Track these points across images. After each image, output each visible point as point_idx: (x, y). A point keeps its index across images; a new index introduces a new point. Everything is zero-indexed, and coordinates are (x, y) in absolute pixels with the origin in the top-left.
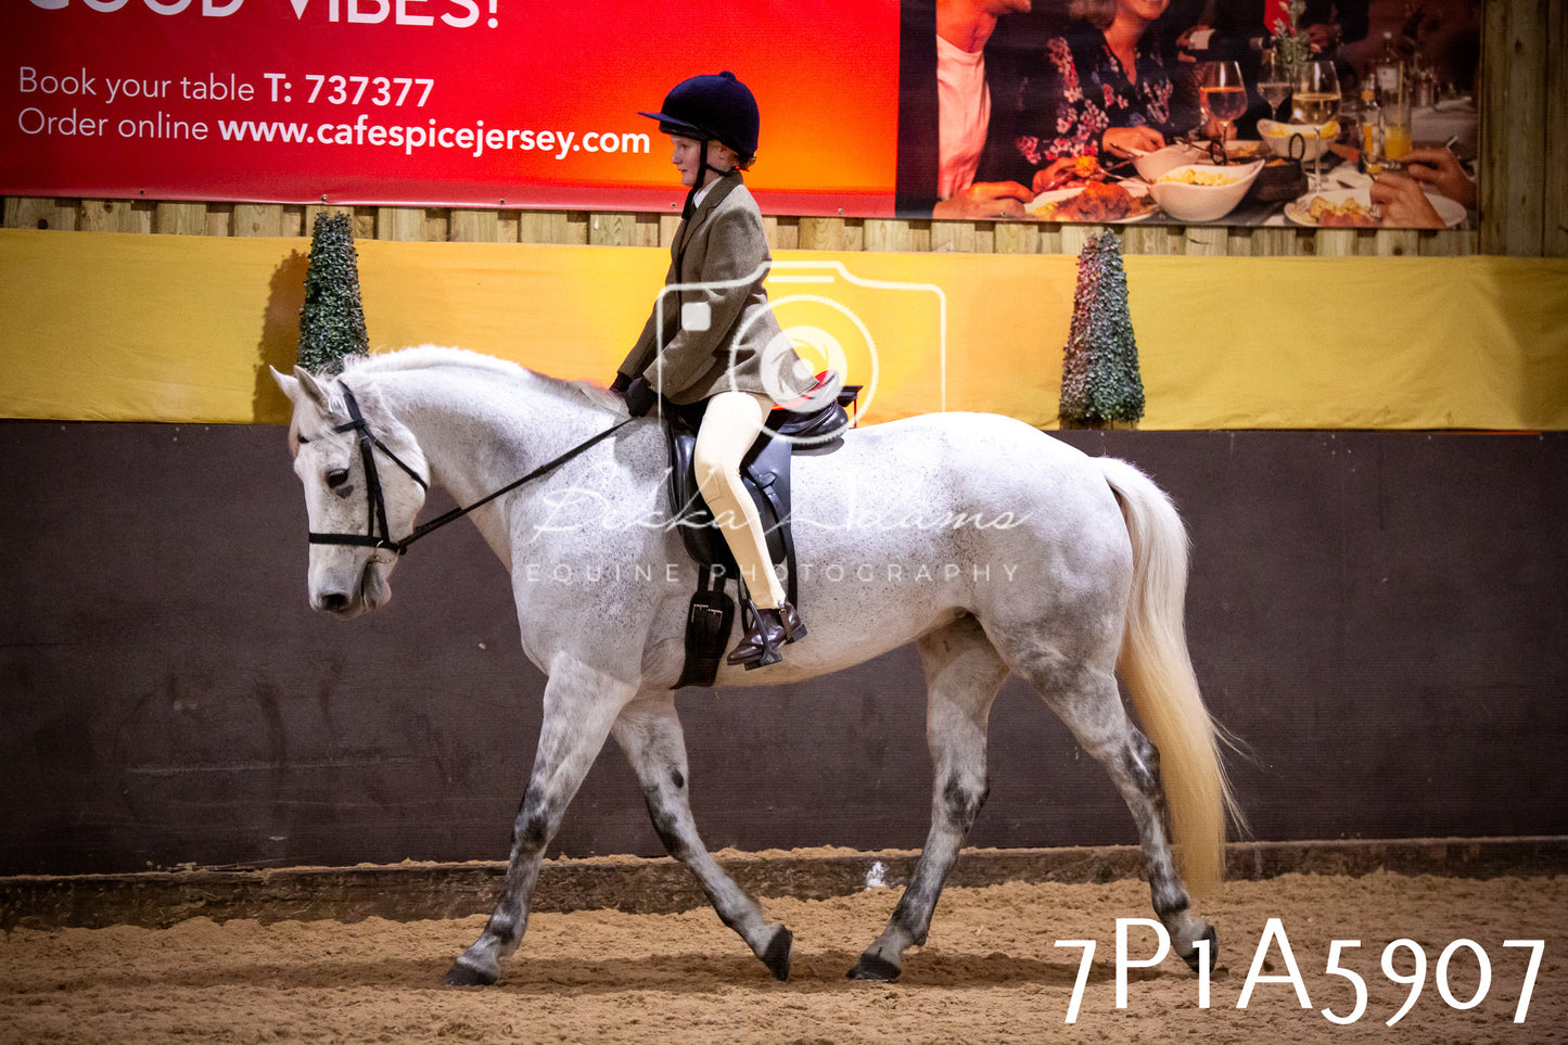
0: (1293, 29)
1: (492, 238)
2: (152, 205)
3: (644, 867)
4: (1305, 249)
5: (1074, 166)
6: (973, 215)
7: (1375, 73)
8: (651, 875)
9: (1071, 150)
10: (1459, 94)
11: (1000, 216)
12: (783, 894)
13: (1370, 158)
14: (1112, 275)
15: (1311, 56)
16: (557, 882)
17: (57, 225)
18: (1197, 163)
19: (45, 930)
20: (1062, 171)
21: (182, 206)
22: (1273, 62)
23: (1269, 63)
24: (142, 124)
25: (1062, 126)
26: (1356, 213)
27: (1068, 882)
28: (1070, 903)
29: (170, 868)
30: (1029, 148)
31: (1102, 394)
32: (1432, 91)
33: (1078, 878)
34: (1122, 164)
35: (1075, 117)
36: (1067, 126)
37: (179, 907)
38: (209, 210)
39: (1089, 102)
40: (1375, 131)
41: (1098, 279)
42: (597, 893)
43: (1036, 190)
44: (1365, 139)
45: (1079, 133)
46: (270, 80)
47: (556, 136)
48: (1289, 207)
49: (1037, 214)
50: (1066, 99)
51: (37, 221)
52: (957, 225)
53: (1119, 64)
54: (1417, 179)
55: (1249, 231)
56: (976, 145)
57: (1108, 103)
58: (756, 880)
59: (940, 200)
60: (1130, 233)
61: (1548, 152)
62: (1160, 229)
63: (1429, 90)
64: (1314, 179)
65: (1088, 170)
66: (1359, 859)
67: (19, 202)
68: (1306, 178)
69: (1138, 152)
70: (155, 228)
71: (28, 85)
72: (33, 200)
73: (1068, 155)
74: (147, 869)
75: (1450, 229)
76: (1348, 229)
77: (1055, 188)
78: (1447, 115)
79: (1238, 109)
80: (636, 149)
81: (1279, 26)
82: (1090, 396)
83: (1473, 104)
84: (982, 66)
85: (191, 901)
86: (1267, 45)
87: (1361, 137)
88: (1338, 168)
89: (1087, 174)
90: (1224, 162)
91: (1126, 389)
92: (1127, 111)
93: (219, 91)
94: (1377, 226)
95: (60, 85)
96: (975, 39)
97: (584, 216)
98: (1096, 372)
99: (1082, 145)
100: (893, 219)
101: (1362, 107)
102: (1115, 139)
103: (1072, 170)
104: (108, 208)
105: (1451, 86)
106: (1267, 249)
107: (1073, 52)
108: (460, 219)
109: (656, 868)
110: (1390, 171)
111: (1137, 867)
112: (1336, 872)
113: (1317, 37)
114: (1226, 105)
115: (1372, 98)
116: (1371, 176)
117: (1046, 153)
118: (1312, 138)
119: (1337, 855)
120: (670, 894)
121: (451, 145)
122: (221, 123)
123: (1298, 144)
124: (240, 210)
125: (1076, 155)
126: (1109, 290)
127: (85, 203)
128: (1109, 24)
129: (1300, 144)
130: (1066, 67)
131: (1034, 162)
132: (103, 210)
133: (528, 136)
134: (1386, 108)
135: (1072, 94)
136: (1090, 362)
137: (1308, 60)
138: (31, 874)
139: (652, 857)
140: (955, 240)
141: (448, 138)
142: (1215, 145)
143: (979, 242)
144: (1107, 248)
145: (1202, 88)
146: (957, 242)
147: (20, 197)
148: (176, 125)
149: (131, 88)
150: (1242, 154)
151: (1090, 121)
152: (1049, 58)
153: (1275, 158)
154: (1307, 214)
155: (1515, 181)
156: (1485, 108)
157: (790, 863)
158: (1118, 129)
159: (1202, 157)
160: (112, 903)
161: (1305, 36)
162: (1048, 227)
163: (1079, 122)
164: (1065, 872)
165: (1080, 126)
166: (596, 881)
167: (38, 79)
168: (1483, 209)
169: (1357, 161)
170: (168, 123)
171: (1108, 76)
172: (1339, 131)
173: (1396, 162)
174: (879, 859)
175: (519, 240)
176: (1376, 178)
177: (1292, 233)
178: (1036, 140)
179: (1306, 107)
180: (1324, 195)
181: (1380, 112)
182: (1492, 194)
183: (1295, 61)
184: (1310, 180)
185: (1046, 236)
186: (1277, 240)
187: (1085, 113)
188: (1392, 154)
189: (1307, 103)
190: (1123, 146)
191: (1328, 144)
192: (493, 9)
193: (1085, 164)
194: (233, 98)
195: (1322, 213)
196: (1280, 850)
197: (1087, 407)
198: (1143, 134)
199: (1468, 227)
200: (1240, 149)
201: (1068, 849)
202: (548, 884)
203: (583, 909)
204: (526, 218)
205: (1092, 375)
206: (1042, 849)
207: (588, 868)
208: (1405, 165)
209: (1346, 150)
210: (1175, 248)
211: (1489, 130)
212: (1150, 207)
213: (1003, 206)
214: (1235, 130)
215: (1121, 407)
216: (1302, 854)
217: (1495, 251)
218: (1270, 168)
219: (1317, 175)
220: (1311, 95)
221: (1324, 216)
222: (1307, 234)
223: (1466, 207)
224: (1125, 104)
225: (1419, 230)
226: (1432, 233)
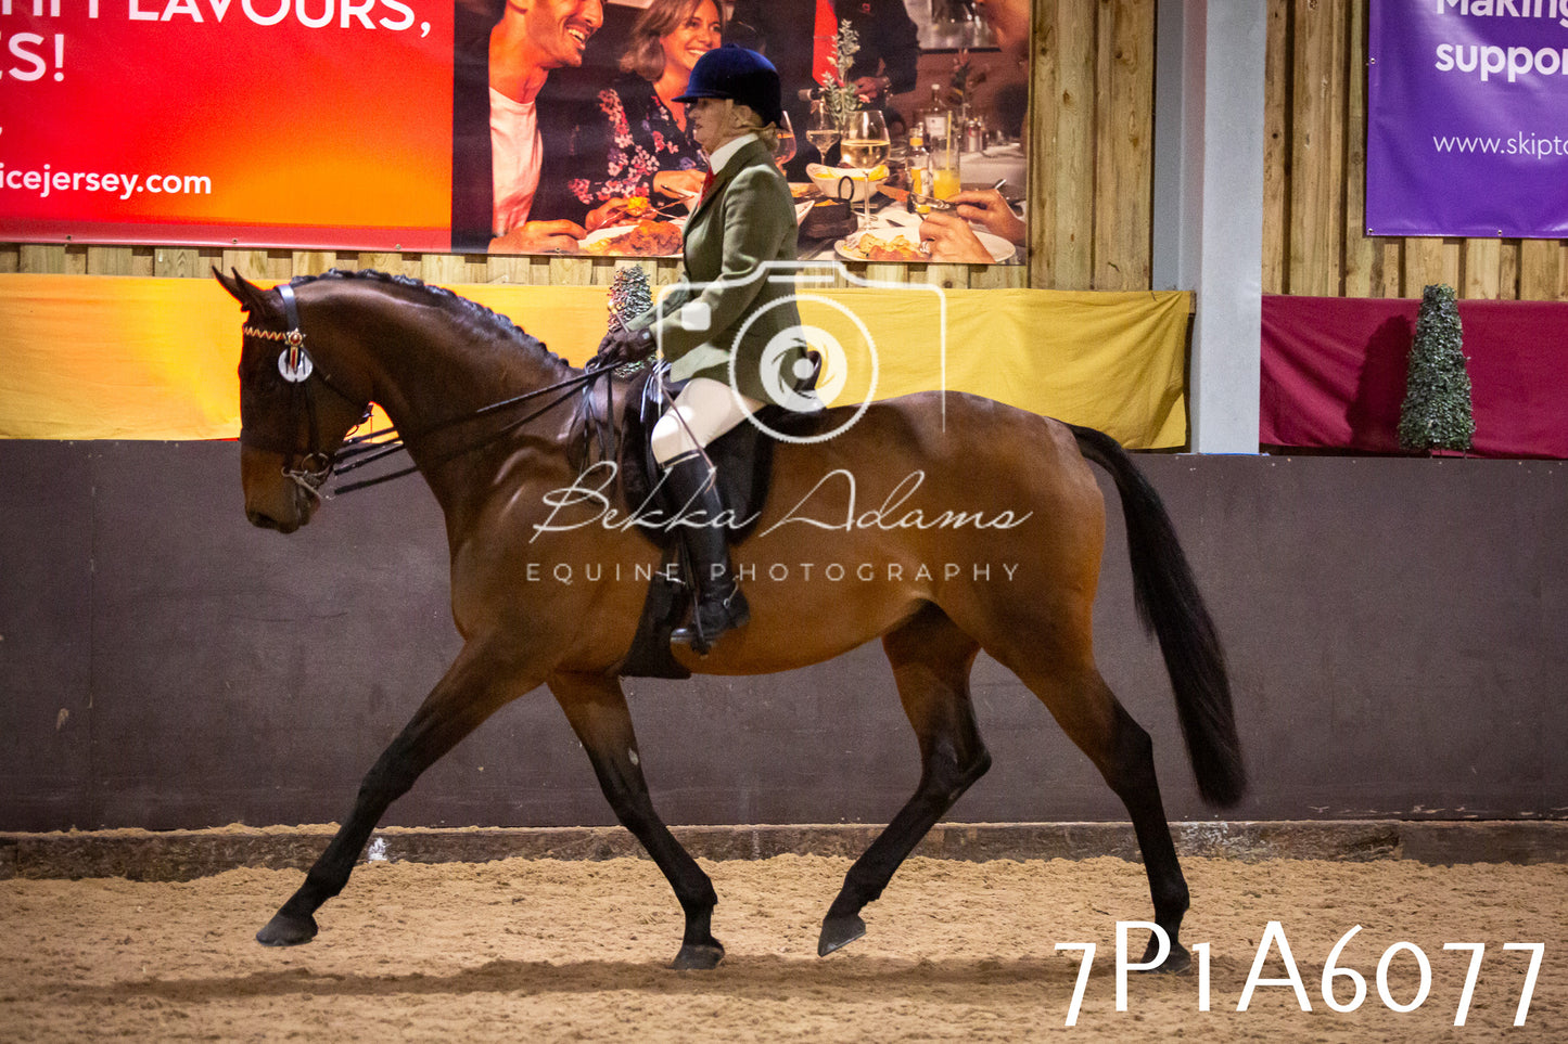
0: (842, 81)
1: (60, 270)
3: (150, 839)
5: (626, 206)
6: (527, 250)
7: (924, 122)
8: (158, 847)
9: (623, 191)
10: (1007, 140)
11: (553, 251)
12: (286, 866)
13: (918, 199)
14: (637, 304)
15: (860, 106)
16: (66, 852)
20: (615, 210)
22: (822, 111)
23: (818, 112)
25: (614, 170)
26: (905, 249)
27: (568, 859)
30: (581, 189)
32: (981, 138)
33: (578, 855)
34: (673, 204)
35: (626, 162)
36: (619, 169)
39: (640, 147)
40: (924, 174)
42: (106, 863)
44: (913, 182)
45: (630, 176)
47: (120, 179)
48: (839, 244)
49: (590, 249)
50: (616, 146)
52: (513, 259)
53: (669, 113)
54: (965, 219)
56: (529, 186)
57: (658, 149)
58: (260, 853)
59: (495, 237)
61: (1098, 193)
63: (978, 136)
64: (863, 217)
65: (640, 209)
66: (856, 842)
68: (856, 216)
69: (689, 194)
73: (620, 196)
75: (999, 264)
76: (899, 263)
77: (608, 226)
78: (994, 160)
79: (787, 154)
80: (197, 190)
81: (828, 79)
83: (1021, 149)
84: (534, 115)
86: (816, 96)
87: (910, 182)
88: (886, 208)
89: (639, 213)
92: (677, 156)
96: (526, 91)
97: (150, 250)
99: (633, 187)
100: (449, 254)
101: (911, 152)
102: (664, 181)
103: (625, 209)
105: (999, 133)
107: (624, 102)
108: (30, 253)
109: (161, 840)
110: (940, 211)
112: (834, 853)
113: (866, 88)
115: (921, 144)
116: (920, 215)
117: (598, 193)
118: (862, 180)
119: (835, 838)
120: (176, 864)
121: (19, 186)
123: (847, 186)
128: (659, 78)
129: (850, 185)
130: (617, 115)
131: (586, 202)
133: (93, 178)
134: (934, 154)
135: (623, 141)
137: (856, 109)
139: (160, 830)
140: (511, 272)
141: (16, 180)
143: (535, 274)
144: (632, 281)
146: (513, 274)
151: (641, 164)
152: (601, 108)
153: (825, 198)
154: (857, 249)
155: (1063, 220)
156: (1035, 152)
157: (293, 838)
158: (670, 172)
161: (853, 88)
162: (603, 261)
163: (630, 165)
165: (631, 170)
166: (104, 852)
169: (906, 202)
171: (658, 124)
172: (888, 175)
173: (945, 203)
174: (381, 836)
175: (86, 272)
176: (925, 217)
178: (588, 182)
179: (855, 152)
180: (872, 232)
181: (929, 157)
182: (1042, 232)
183: (844, 110)
184: (859, 219)
185: (600, 269)
187: (636, 157)
188: (941, 195)
189: (857, 149)
190: (673, 187)
191: (877, 186)
192: (59, 63)
193: (637, 203)
195: (873, 249)
196: (779, 831)
198: (693, 177)
199: (1017, 263)
201: (569, 828)
202: (56, 853)
203: (91, 876)
204: (92, 252)
206: (543, 829)
207: (96, 839)
208: (954, 206)
209: (896, 190)
211: (1039, 169)
213: (557, 242)
214: (784, 173)
216: (799, 836)
217: (1047, 284)
218: (820, 208)
219: (867, 214)
220: (859, 141)
221: (875, 251)
222: (858, 267)
223: (1015, 244)
224: (676, 149)
225: (969, 265)
226: (983, 267)
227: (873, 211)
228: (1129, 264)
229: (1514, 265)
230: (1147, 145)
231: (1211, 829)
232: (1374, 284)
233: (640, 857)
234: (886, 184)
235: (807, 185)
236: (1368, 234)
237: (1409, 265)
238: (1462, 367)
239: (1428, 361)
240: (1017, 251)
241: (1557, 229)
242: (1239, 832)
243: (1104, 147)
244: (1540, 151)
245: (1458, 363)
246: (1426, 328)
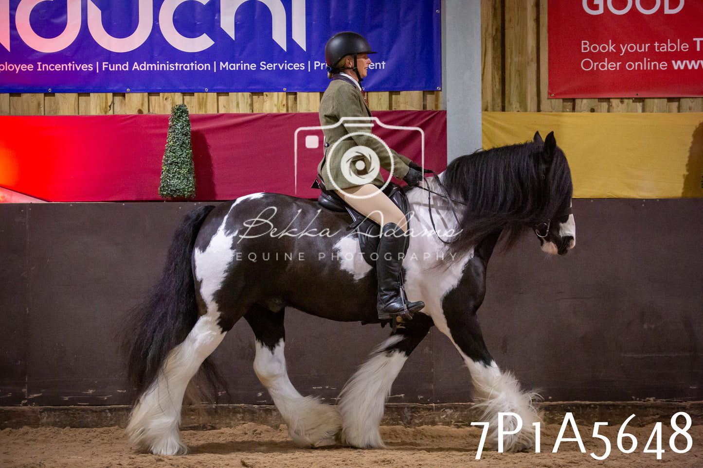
2: (642, 100)
17: (599, 110)
19: (587, 426)
21: (656, 100)
24: (637, 64)
29: (643, 400)
37: (648, 418)
38: (668, 101)
46: (696, 41)
51: (590, 109)
67: (582, 101)
70: (644, 110)
71: (585, 49)
72: (588, 100)
74: (632, 400)
85: (653, 415)
93: (672, 47)
95: (599, 48)
104: (622, 102)
122: (673, 62)
124: (682, 101)
127: (611, 100)
132: (620, 103)
138: (580, 400)
147: (582, 99)
148: (653, 64)
149: (632, 48)
160: (616, 415)
167: (590, 46)
170: (649, 63)
194: (679, 50)
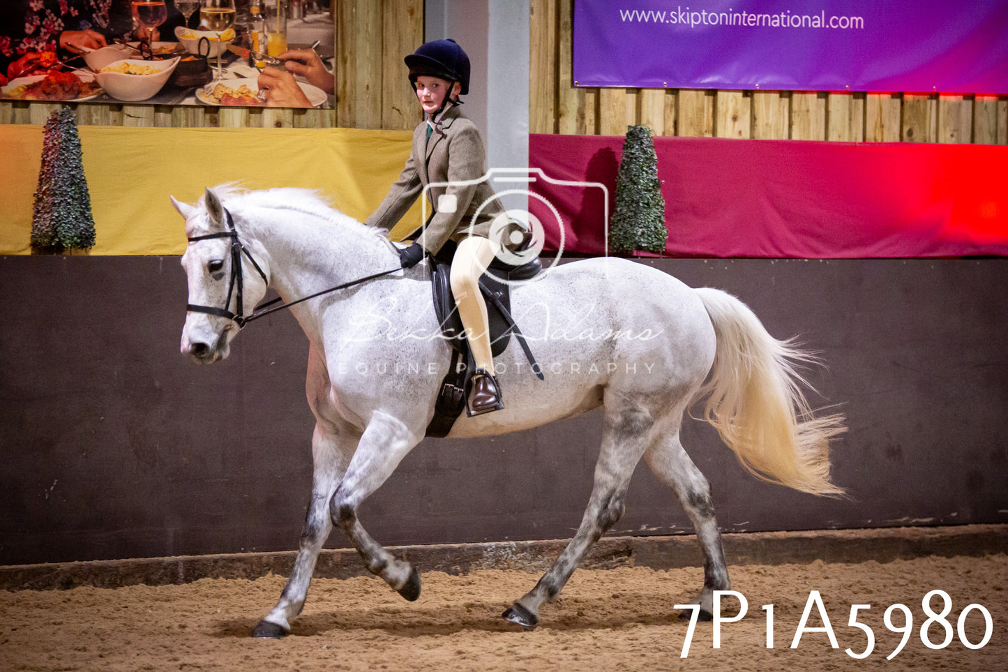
4: (211, 121)
5: (39, 59)
9: (36, 47)
10: (320, 10)
13: (257, 55)
14: (70, 140)
18: (130, 58)
20: (30, 63)
25: (29, 29)
26: (247, 96)
27: (40, 590)
28: (42, 605)
30: (4, 45)
31: (64, 229)
32: (301, 8)
33: (48, 586)
34: (75, 58)
35: (38, 22)
36: (33, 29)
39: (49, 11)
40: (260, 36)
41: (59, 143)
43: (10, 76)
44: (253, 42)
45: (42, 34)
48: (199, 91)
49: (11, 94)
50: (31, 9)
54: (291, 72)
55: (170, 109)
57: (63, 12)
60: (82, 109)
61: (384, 53)
62: (104, 107)
63: (299, 6)
64: (217, 71)
65: (49, 62)
66: (254, 567)
68: (212, 69)
69: (87, 50)
73: (34, 50)
75: (315, 108)
76: (242, 108)
77: (25, 75)
78: (312, 25)
79: (160, 18)
82: (55, 230)
83: (331, 17)
87: (251, 41)
88: (234, 63)
89: (48, 65)
90: (151, 58)
91: (81, 225)
92: (78, 19)
94: (264, 106)
98: (59, 212)
99: (44, 44)
101: (251, 18)
102: (68, 39)
103: (37, 62)
105: (315, 4)
106: (183, 122)
110: (272, 65)
111: (92, 576)
112: (238, 576)
114: (151, 15)
115: (258, 12)
116: (258, 69)
117: (17, 48)
118: (213, 41)
119: (238, 564)
123: (204, 44)
125: (40, 51)
126: (68, 151)
129: (206, 45)
131: (8, 55)
134: (268, 20)
135: (36, 5)
136: (54, 204)
142: (143, 44)
144: (66, 121)
145: (133, 3)
150: (164, 52)
151: (50, 25)
153: (188, 55)
154: (212, 97)
155: (361, 74)
156: (339, 19)
158: (72, 32)
159: (134, 54)
162: (19, 104)
163: (42, 26)
164: (37, 582)
165: (43, 30)
168: (339, 93)
169: (248, 58)
172: (234, 36)
173: (276, 59)
176: (262, 70)
177: (202, 110)
178: (9, 39)
179: (211, 18)
180: (224, 83)
181: (264, 22)
182: (345, 82)
184: (214, 72)
185: (18, 111)
186: (191, 116)
187: (46, 19)
188: (274, 53)
189: (211, 15)
190: (75, 44)
191: (227, 45)
195: (223, 96)
196: (197, 561)
197: (52, 238)
198: (89, 36)
199: (328, 108)
200: (162, 48)
201: (40, 565)
205: (56, 214)
206: (20, 566)
208: (283, 61)
209: (239, 50)
210: (115, 121)
211: (342, 34)
212: (97, 90)
214: (159, 34)
215: (78, 238)
216: (213, 564)
217: (348, 124)
218: (185, 62)
219: (219, 68)
220: (213, 9)
221: (225, 98)
222: (212, 111)
223: (327, 92)
224: (76, 13)
225: (294, 109)
226: (302, 111)
227: (224, 66)
228: (408, 108)
229: (673, 109)
230: (420, 14)
231: (504, 548)
232: (579, 124)
233: (95, 586)
234: (233, 44)
235: (175, 44)
236: (575, 85)
237: (603, 109)
238: (659, 187)
239: (635, 184)
240: (328, 98)
241: (703, 82)
242: (523, 549)
243: (389, 15)
244: (693, 21)
245: (657, 185)
246: (631, 158)
